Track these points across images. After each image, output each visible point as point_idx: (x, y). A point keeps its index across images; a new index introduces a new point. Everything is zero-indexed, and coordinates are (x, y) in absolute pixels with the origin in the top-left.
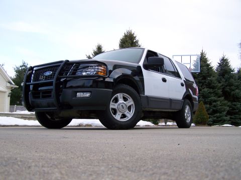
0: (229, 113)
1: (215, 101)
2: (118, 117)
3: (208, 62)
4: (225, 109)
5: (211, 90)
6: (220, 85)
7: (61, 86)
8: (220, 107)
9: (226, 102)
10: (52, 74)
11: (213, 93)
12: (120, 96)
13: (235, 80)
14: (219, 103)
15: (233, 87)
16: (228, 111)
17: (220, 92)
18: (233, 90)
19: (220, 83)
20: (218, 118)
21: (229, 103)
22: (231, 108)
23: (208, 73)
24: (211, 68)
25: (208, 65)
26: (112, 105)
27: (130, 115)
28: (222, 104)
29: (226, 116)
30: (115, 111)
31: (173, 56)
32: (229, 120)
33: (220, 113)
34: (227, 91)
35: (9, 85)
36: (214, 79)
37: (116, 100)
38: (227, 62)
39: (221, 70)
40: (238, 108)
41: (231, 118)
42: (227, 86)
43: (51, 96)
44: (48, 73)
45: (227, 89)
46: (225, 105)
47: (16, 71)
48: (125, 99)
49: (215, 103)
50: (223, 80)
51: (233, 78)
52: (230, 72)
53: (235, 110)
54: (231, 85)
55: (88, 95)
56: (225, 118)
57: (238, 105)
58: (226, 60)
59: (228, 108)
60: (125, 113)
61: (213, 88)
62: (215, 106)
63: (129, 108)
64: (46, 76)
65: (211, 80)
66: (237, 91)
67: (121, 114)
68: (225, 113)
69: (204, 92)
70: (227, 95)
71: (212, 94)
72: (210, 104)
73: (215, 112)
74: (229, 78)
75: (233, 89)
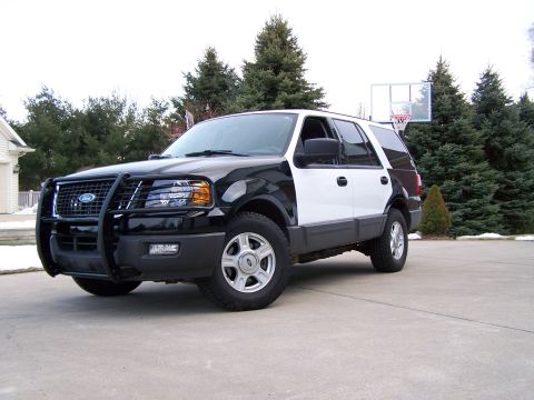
0: (499, 196)
1: (468, 172)
2: (239, 285)
3: (454, 84)
4: (489, 189)
5: (460, 148)
6: (478, 134)
7: (116, 227)
8: (478, 185)
9: (493, 171)
10: (95, 200)
11: (464, 153)
12: (242, 239)
13: (514, 121)
14: (476, 175)
15: (508, 139)
16: (497, 192)
17: (479, 150)
18: (510, 145)
19: (479, 129)
20: (474, 208)
21: (500, 175)
22: (504, 186)
23: (454, 108)
24: (460, 97)
25: (454, 91)
26: (227, 261)
27: (265, 277)
28: (484, 177)
29: (492, 203)
30: (233, 273)
31: (372, 85)
32: (499, 212)
33: (480, 197)
34: (495, 148)
35: (13, 147)
36: (466, 121)
37: (235, 249)
38: (496, 82)
39: (483, 99)
40: (518, 185)
41: (502, 207)
42: (494, 136)
43: (95, 247)
44: (87, 198)
45: (496, 142)
46: (489, 178)
47: (29, 108)
48: (254, 244)
49: (467, 177)
50: (487, 122)
51: (508, 118)
52: (502, 105)
53: (513, 188)
54: (503, 133)
55: (173, 248)
56: (490, 208)
57: (520, 177)
58: (493, 76)
59: (497, 187)
60: (256, 275)
61: (464, 142)
62: (467, 183)
63: (264, 263)
64: (84, 204)
65: (459, 126)
66: (517, 146)
67: (246, 278)
68: (490, 197)
69: (445, 152)
70: (494, 156)
71: (462, 158)
72: (458, 178)
73: (468, 195)
74: (501, 118)
75: (509, 142)
